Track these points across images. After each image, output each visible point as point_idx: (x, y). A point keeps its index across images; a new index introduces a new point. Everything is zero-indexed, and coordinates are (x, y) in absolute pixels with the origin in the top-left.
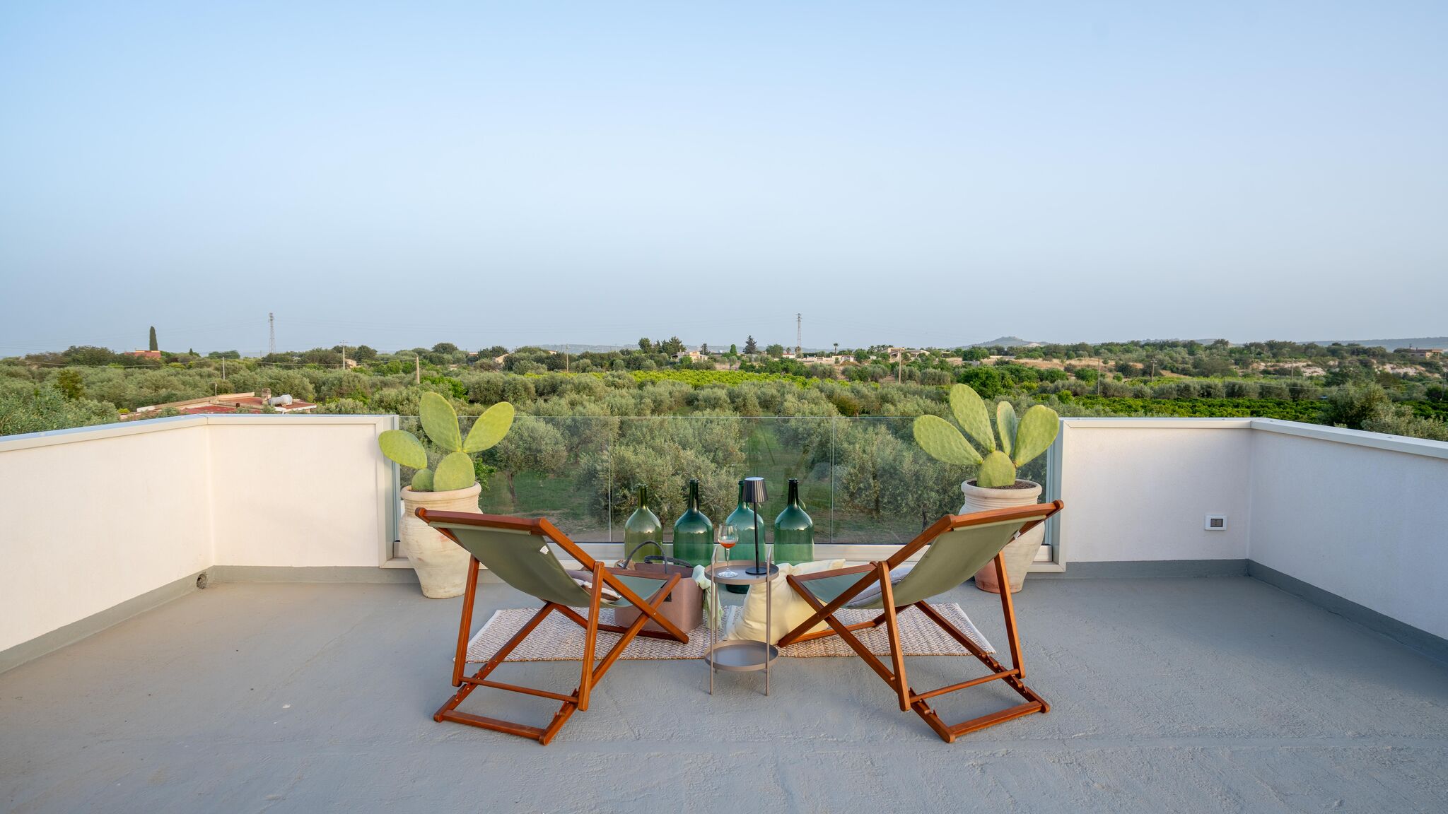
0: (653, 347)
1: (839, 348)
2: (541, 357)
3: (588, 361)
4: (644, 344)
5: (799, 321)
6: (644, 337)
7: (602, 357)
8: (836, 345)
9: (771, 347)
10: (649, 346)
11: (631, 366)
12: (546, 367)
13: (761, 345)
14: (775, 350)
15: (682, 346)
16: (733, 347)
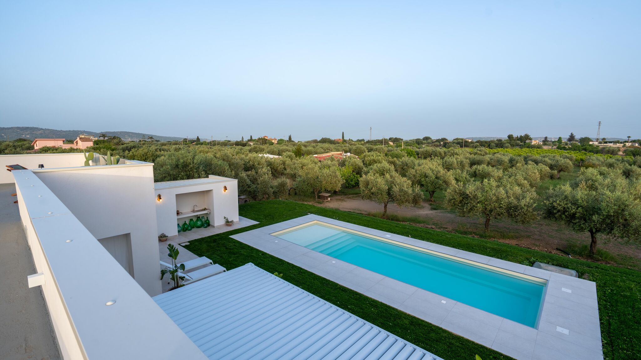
0: (514, 138)
1: (631, 139)
2: (459, 142)
3: (478, 144)
4: (510, 137)
5: (600, 125)
6: (511, 134)
7: (486, 142)
8: (629, 137)
9: (582, 138)
10: (513, 138)
11: (498, 146)
12: (460, 146)
13: (578, 137)
14: (585, 140)
15: (530, 138)
16: (560, 138)
